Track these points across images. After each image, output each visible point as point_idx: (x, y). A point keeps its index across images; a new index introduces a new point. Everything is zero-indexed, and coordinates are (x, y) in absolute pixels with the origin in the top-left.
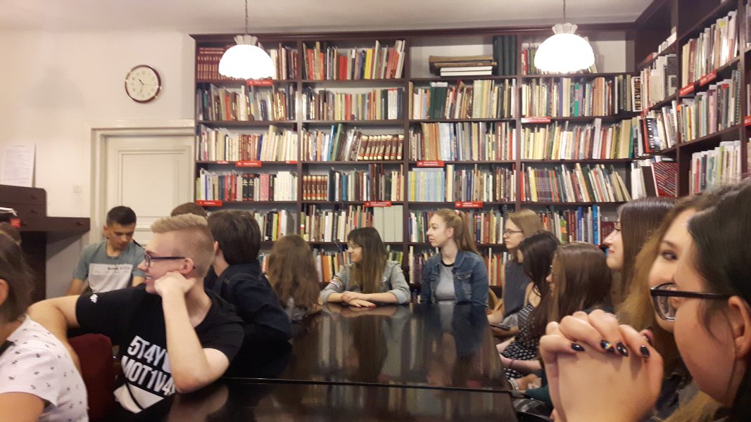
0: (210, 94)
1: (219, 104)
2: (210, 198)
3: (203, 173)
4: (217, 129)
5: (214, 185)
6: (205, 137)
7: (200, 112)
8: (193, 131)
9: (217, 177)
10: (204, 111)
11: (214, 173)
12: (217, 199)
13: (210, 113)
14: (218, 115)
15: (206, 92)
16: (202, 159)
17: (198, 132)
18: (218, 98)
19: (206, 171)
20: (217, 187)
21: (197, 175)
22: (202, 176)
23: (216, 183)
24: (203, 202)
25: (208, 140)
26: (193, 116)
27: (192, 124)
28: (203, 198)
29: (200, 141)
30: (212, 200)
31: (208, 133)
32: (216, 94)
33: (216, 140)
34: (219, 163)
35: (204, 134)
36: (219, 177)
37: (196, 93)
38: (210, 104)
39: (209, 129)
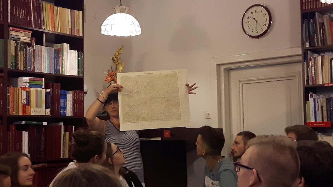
0: (315, 22)
1: (324, 30)
2: (319, 119)
3: (312, 96)
4: (323, 54)
5: (322, 107)
6: (312, 63)
7: (306, 41)
8: (300, 58)
9: (325, 99)
10: (310, 39)
11: (321, 96)
12: (325, 120)
13: (316, 40)
14: (324, 41)
15: (311, 20)
16: (310, 83)
17: (305, 58)
18: (322, 25)
19: (314, 95)
20: (325, 109)
21: (306, 99)
22: (311, 100)
23: (324, 105)
24: (313, 123)
25: (315, 64)
26: (300, 44)
27: (299, 51)
28: (312, 120)
29: (308, 67)
30: (321, 121)
31: (315, 58)
32: (321, 21)
33: (322, 65)
34: (326, 85)
35: (311, 60)
36: (327, 99)
37: (302, 23)
38: (315, 32)
39: (315, 55)
